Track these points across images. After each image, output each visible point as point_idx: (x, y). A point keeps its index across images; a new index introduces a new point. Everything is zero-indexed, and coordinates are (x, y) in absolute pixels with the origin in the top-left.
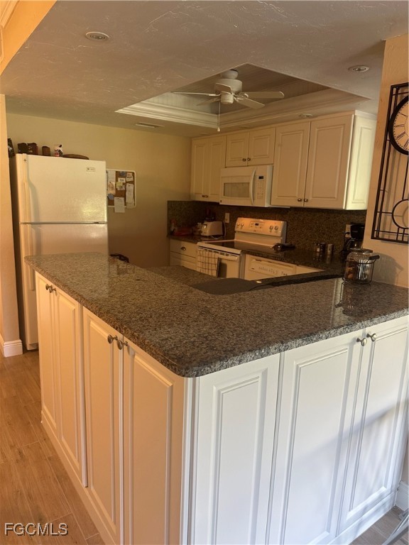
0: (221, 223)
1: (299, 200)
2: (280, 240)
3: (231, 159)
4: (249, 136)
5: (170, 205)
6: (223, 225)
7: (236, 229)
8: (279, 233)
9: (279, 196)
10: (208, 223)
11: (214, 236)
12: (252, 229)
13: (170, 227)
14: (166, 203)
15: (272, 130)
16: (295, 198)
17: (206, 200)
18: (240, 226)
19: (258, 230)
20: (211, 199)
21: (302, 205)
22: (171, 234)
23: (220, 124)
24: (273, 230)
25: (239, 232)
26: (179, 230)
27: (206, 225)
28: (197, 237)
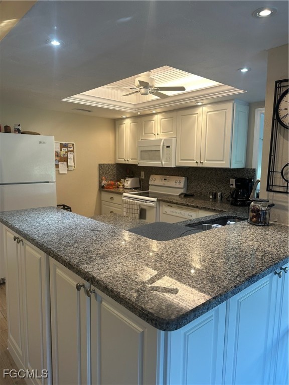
0: (138, 178)
1: (196, 162)
2: (183, 190)
3: (145, 134)
4: (157, 118)
5: (101, 167)
6: (140, 180)
7: (150, 183)
8: (182, 185)
9: (181, 160)
10: (129, 179)
11: (134, 188)
12: (162, 183)
13: (101, 183)
14: (98, 165)
15: (174, 114)
16: (194, 160)
17: (127, 163)
18: (153, 181)
19: (167, 183)
20: (131, 162)
21: (199, 166)
22: (102, 188)
23: (136, 109)
24: (178, 184)
25: (152, 185)
26: (108, 185)
27: (128, 181)
28: (121, 189)
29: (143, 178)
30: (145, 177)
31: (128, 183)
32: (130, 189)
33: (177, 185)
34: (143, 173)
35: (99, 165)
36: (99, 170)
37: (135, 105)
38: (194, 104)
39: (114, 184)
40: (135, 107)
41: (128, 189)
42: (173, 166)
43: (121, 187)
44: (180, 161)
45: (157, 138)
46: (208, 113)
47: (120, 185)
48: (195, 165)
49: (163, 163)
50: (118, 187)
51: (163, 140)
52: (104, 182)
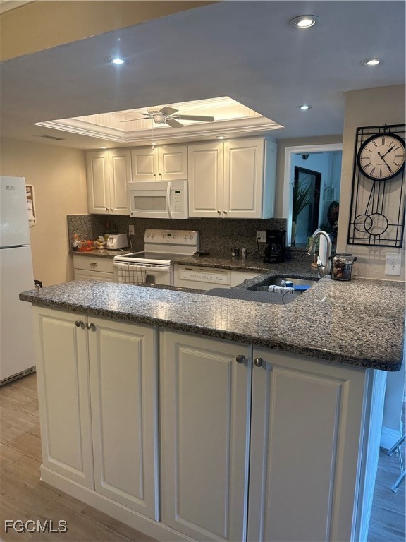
0: (125, 235)
1: (219, 212)
2: (196, 248)
3: (138, 173)
4: (158, 152)
5: (70, 219)
6: (128, 237)
7: (146, 240)
8: (194, 241)
9: (196, 209)
10: (114, 236)
11: (123, 249)
12: (166, 240)
13: (72, 244)
14: (65, 218)
15: (184, 149)
16: (214, 210)
17: (110, 213)
18: (150, 238)
19: (172, 240)
20: (117, 212)
21: (221, 216)
22: (74, 251)
23: (126, 139)
24: (188, 240)
25: (149, 243)
26: (83, 246)
27: (112, 239)
28: (102, 251)
29: (133, 233)
30: (135, 232)
31: (114, 241)
32: (117, 250)
33: (188, 243)
34: (131, 228)
35: (68, 216)
36: (69, 224)
37: (126, 133)
38: (214, 138)
39: (92, 245)
40: (127, 136)
41: (114, 250)
42: (185, 217)
43: (102, 247)
44: (195, 211)
45: (159, 179)
46: (232, 151)
47: (99, 246)
48: (217, 216)
49: (171, 213)
50: (97, 249)
51: (169, 184)
52: (77, 242)
